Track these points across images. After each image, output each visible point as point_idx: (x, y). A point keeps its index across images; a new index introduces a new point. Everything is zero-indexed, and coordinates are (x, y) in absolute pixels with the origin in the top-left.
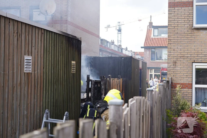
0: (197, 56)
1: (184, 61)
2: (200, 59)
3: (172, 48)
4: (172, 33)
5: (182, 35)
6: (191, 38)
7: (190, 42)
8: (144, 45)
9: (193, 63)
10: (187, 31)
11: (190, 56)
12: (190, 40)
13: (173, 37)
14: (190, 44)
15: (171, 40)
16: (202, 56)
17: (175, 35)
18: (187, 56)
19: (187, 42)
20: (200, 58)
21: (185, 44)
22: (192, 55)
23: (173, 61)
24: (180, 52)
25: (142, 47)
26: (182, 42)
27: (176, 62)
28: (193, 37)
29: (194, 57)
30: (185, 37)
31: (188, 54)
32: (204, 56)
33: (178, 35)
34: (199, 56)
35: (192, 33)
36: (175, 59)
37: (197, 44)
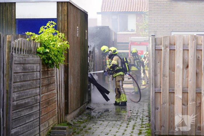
0: (175, 25)
1: (164, 31)
2: (178, 29)
3: (152, 18)
4: (152, 4)
5: (161, 6)
6: (170, 9)
7: (169, 13)
8: (102, 9)
9: (171, 32)
10: (166, 3)
11: (169, 25)
12: (169, 11)
13: (153, 8)
14: (169, 15)
15: (151, 10)
16: (180, 25)
17: (155, 6)
18: (167, 26)
19: (166, 13)
20: (178, 27)
21: (164, 15)
22: (171, 25)
23: (154, 31)
24: (160, 22)
25: (98, 13)
26: (161, 13)
27: (156, 31)
28: (172, 8)
29: (173, 26)
30: (164, 8)
31: (168, 23)
32: (181, 25)
33: (157, 6)
34: (177, 25)
35: (171, 4)
36: (155, 29)
37: (175, 15)
